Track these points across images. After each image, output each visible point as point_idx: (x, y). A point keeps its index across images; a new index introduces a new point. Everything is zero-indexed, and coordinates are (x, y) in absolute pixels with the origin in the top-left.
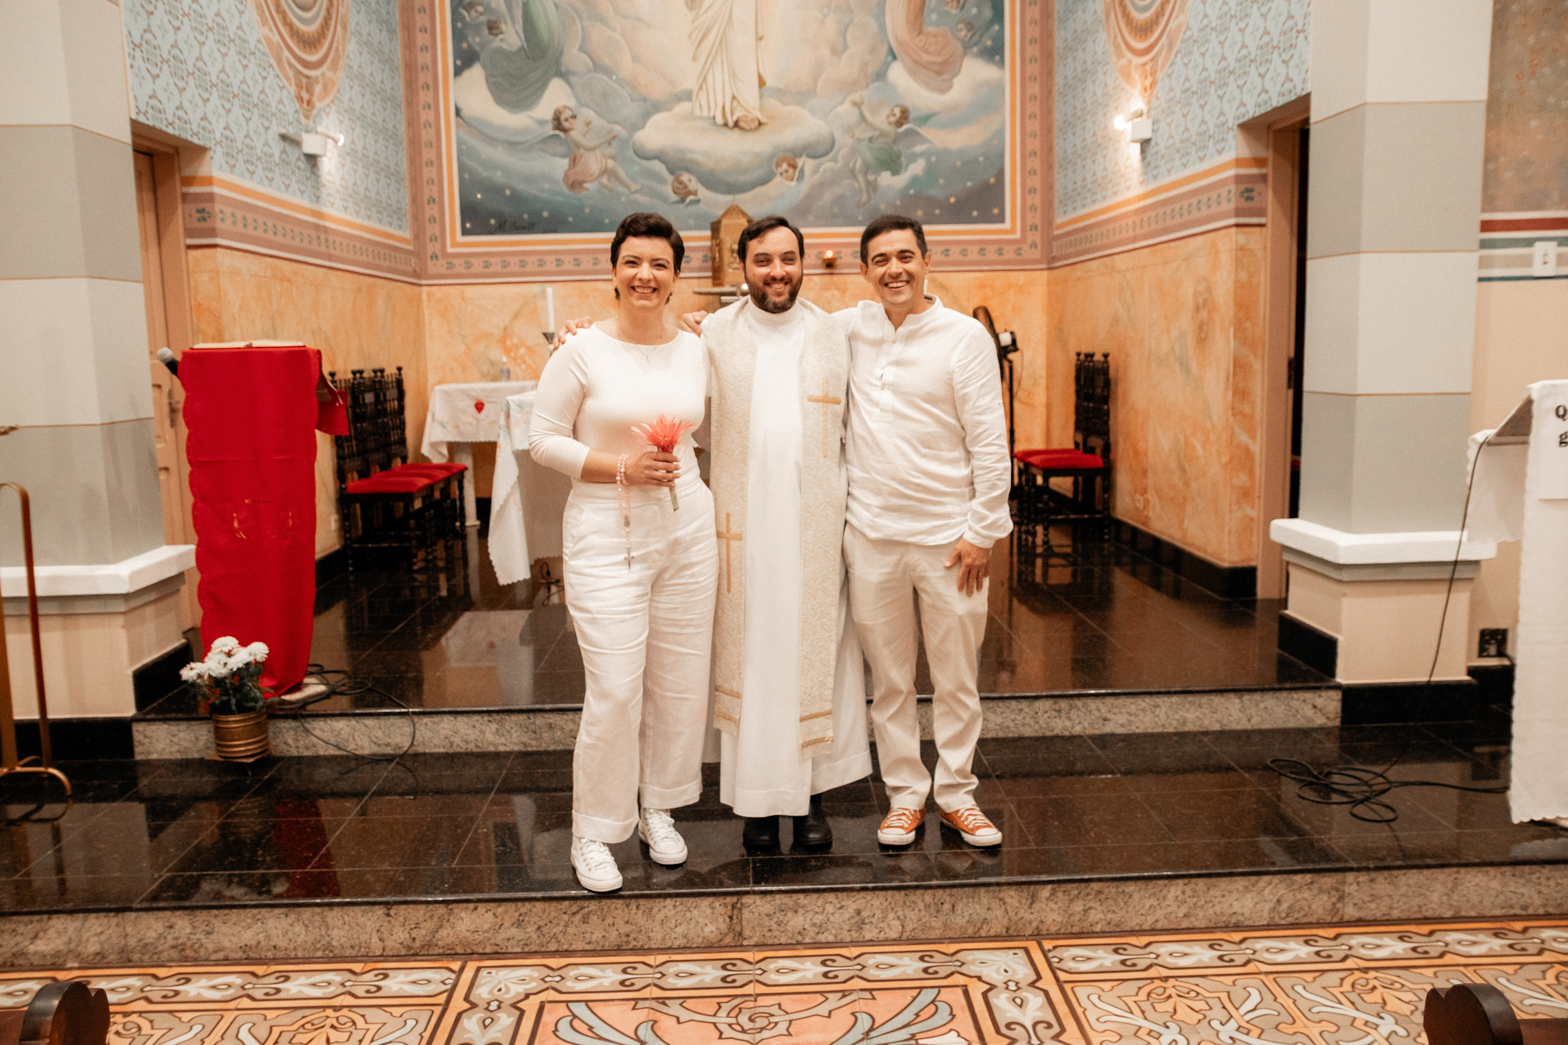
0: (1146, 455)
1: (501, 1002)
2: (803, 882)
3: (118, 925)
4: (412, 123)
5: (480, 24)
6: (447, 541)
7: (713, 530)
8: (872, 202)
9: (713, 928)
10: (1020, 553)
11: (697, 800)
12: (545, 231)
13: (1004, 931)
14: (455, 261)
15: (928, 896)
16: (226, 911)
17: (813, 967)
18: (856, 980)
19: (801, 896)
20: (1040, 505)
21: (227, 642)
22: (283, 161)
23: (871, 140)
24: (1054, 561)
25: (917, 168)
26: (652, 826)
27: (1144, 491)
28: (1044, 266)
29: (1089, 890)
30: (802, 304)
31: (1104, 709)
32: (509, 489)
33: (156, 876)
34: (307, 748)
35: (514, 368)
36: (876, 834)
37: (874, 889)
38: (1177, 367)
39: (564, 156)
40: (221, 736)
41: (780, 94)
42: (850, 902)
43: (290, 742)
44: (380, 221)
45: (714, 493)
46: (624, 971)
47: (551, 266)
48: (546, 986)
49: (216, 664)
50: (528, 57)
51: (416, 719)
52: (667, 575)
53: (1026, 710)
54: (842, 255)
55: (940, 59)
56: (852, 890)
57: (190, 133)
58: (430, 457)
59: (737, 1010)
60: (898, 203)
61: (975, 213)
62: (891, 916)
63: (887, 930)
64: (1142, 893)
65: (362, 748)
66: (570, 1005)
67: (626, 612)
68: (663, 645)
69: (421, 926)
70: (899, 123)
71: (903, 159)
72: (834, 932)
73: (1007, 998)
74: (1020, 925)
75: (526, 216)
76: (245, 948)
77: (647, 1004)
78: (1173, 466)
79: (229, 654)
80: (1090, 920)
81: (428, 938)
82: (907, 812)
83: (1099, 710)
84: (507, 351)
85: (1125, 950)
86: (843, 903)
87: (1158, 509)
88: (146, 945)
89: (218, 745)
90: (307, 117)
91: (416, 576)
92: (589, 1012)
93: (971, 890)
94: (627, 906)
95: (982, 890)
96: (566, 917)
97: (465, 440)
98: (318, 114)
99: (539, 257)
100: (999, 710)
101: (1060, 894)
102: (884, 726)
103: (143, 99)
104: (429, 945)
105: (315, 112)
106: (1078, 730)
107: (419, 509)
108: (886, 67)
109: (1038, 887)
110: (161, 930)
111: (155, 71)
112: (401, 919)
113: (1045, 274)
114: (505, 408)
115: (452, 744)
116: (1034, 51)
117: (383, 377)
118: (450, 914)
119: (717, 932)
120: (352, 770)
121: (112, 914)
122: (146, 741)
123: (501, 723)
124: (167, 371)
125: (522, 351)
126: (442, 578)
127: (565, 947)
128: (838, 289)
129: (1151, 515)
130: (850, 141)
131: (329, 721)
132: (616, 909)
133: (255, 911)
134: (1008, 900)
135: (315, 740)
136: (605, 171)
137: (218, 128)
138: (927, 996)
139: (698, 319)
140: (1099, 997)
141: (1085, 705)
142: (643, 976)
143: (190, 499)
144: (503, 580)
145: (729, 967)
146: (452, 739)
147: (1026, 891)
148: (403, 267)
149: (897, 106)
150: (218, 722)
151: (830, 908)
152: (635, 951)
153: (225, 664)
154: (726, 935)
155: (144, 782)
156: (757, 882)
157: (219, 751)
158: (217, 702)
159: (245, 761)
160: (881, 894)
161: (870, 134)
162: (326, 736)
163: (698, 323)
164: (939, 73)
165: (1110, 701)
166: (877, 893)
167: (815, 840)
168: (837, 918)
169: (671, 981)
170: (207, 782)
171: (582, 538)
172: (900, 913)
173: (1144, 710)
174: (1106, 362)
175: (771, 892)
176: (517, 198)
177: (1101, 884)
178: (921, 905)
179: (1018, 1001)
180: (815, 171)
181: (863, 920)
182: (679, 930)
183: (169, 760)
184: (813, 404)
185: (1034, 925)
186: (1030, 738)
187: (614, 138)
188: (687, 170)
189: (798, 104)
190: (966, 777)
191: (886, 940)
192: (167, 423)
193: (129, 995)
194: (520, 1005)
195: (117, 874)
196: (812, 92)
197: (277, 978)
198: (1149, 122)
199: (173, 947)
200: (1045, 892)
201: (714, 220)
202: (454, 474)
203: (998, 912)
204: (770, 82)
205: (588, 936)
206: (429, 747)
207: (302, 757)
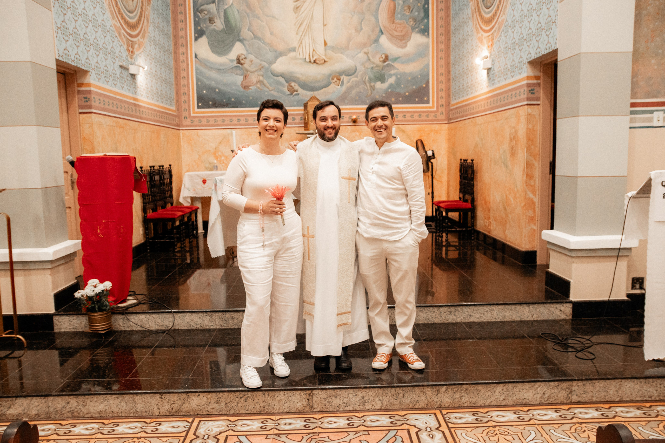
0: (489, 203)
1: (209, 436)
2: (339, 384)
3: (45, 402)
4: (176, 61)
5: (205, 19)
6: (190, 239)
7: (301, 234)
8: (373, 95)
9: (301, 404)
10: (436, 245)
11: (294, 349)
12: (233, 107)
13: (426, 406)
14: (194, 119)
15: (393, 390)
16: (92, 396)
17: (343, 421)
18: (362, 426)
19: (338, 391)
20: (444, 224)
21: (94, 281)
22: (121, 77)
23: (372, 68)
24: (451, 248)
25: (392, 80)
26: (275, 360)
27: (489, 218)
28: (446, 122)
29: (462, 389)
30: (340, 138)
31: (470, 311)
32: (216, 217)
33: (62, 381)
34: (128, 327)
35: (219, 165)
36: (371, 364)
37: (370, 387)
38: (503, 165)
39: (241, 75)
40: (91, 321)
41: (333, 49)
42: (359, 393)
43: (121, 324)
44: (162, 102)
45: (301, 218)
46: (262, 422)
47: (235, 122)
48: (229, 428)
49: (89, 291)
50: (226, 33)
51: (175, 314)
52: (281, 252)
53: (436, 311)
54: (360, 117)
55: (402, 34)
56: (360, 388)
57: (81, 64)
58: (183, 203)
59: (310, 439)
60: (384, 95)
61: (417, 100)
62: (377, 399)
63: (375, 405)
64: (485, 390)
65: (152, 327)
66: (239, 437)
67: (263, 268)
68: (279, 282)
69: (176, 403)
70: (384, 61)
71: (386, 76)
72: (352, 406)
73: (426, 435)
74: (432, 404)
75: (225, 101)
76: (99, 412)
77: (272, 436)
78: (501, 207)
79: (95, 286)
80: (462, 401)
81: (178, 408)
82: (384, 355)
83: (468, 312)
84: (216, 158)
85: (477, 414)
86: (356, 394)
87: (495, 226)
88: (57, 411)
89: (90, 325)
90: (131, 58)
91: (176, 254)
92: (247, 440)
93: (411, 388)
94: (264, 394)
95: (416, 388)
96: (237, 399)
97: (198, 196)
98: (136, 57)
99: (230, 118)
100: (424, 311)
101: (449, 390)
102: (374, 318)
103: (61, 50)
104: (178, 411)
105: (135, 56)
106: (459, 320)
107: (178, 226)
108: (379, 37)
109: (440, 387)
110: (64, 404)
111: (66, 38)
112: (167, 400)
113: (447, 125)
114: (214, 182)
115: (190, 325)
116: (442, 30)
117: (163, 169)
118: (188, 398)
119: (302, 406)
120: (147, 336)
121: (43, 397)
122: (59, 324)
123: (211, 316)
124: (70, 166)
125: (223, 158)
126: (188, 255)
127: (237, 412)
128: (358, 132)
129: (491, 228)
130: (363, 69)
131: (138, 315)
132: (259, 396)
133: (104, 396)
134: (427, 393)
135: (131, 323)
136: (259, 81)
137: (93, 63)
138: (392, 433)
139: (295, 144)
140: (466, 434)
141: (462, 309)
142: (270, 425)
143: (79, 220)
144: (213, 256)
145: (307, 421)
146: (191, 323)
147: (435, 389)
148: (172, 122)
149: (383, 54)
150: (90, 315)
151: (351, 396)
152: (267, 414)
153: (93, 291)
154: (306, 407)
155: (58, 341)
156: (320, 385)
157: (89, 328)
158: (90, 307)
159: (101, 332)
160: (373, 390)
161: (372, 66)
162: (136, 322)
163: (295, 146)
164: (401, 40)
165: (472, 308)
166: (371, 389)
167: (345, 366)
168: (354, 400)
169: (282, 427)
170: (85, 341)
171: (244, 237)
172: (381, 398)
173: (487, 312)
174: (473, 163)
175: (326, 389)
176: (221, 92)
177: (467, 386)
178: (390, 394)
179: (431, 436)
180: (348, 82)
181: (365, 401)
182: (286, 405)
183: (69, 332)
184: (344, 180)
185: (438, 403)
186: (439, 324)
187: (263, 67)
188: (294, 81)
189: (341, 53)
190: (410, 340)
191: (375, 410)
192: (70, 188)
193: (49, 432)
194: (217, 437)
195: (45, 380)
196: (347, 48)
197: (114, 425)
198: (491, 61)
199: (69, 412)
200: (444, 389)
201: (305, 102)
202: (193, 210)
203: (423, 398)
204: (329, 44)
205: (247, 407)
206: (180, 327)
207: (126, 331)
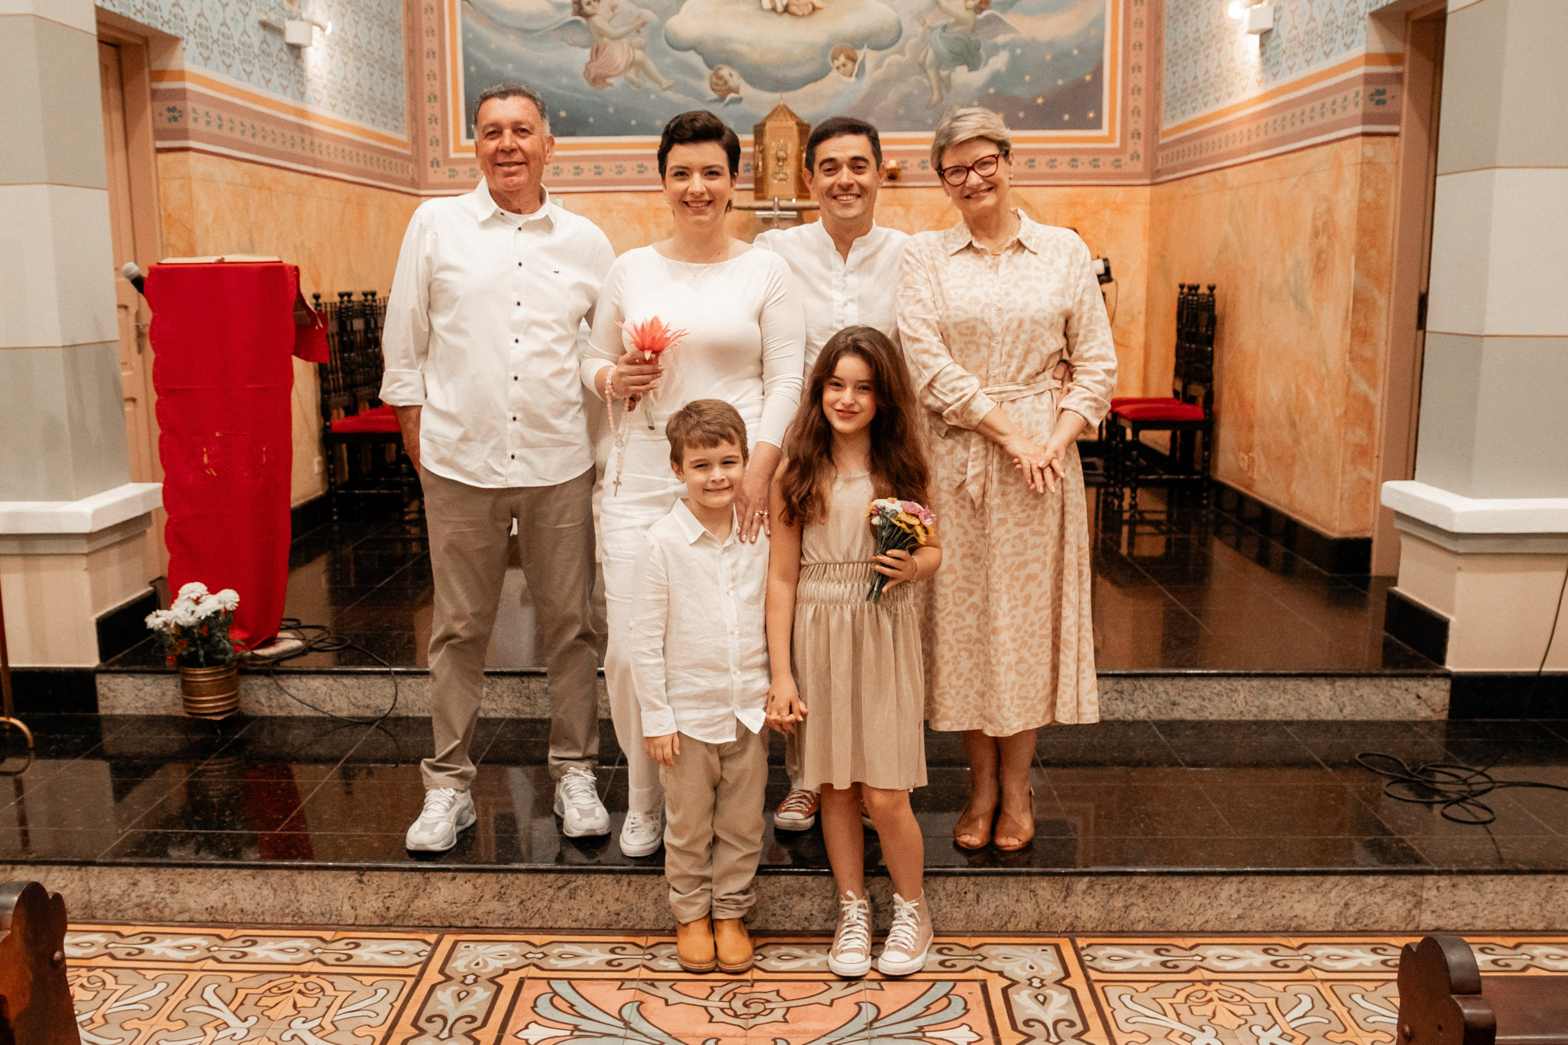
3: (82, 880)
13: (1034, 925)
17: (818, 954)
21: (195, 588)
22: (264, 52)
29: (1130, 885)
33: (119, 832)
34: (281, 708)
40: (188, 690)
43: (263, 700)
46: (612, 950)
48: (527, 962)
49: (183, 612)
51: (398, 679)
57: (161, 21)
64: (1192, 890)
65: (340, 709)
69: (396, 894)
70: (978, 9)
73: (1030, 996)
74: (1052, 920)
79: (197, 601)
80: (1131, 917)
81: (403, 907)
85: (1168, 951)
88: (110, 902)
89: (185, 700)
92: (571, 990)
96: (551, 891)
104: (404, 914)
106: (1141, 714)
109: (1073, 879)
110: (124, 887)
112: (375, 886)
118: (426, 884)
120: (327, 733)
121: (75, 868)
122: (111, 694)
123: (492, 686)
124: (133, 289)
127: (550, 924)
131: (304, 679)
133: (220, 871)
135: (289, 698)
137: (191, 16)
138: (940, 990)
140: (1132, 999)
141: (1151, 686)
142: (631, 956)
143: (157, 431)
148: (398, 174)
150: (186, 675)
152: (626, 930)
153: (193, 612)
155: (108, 738)
157: (186, 707)
158: (185, 653)
159: (214, 718)
162: (301, 695)
165: (1180, 682)
169: (661, 964)
170: (174, 740)
177: (1145, 878)
178: (942, 893)
179: (1041, 998)
183: (134, 716)
185: (1068, 920)
192: (134, 347)
193: (92, 951)
194: (497, 981)
195: (80, 828)
197: (244, 942)
199: (137, 905)
200: (1082, 883)
201: (760, 123)
203: (1028, 905)
205: (575, 913)
206: (413, 711)
207: (276, 718)
